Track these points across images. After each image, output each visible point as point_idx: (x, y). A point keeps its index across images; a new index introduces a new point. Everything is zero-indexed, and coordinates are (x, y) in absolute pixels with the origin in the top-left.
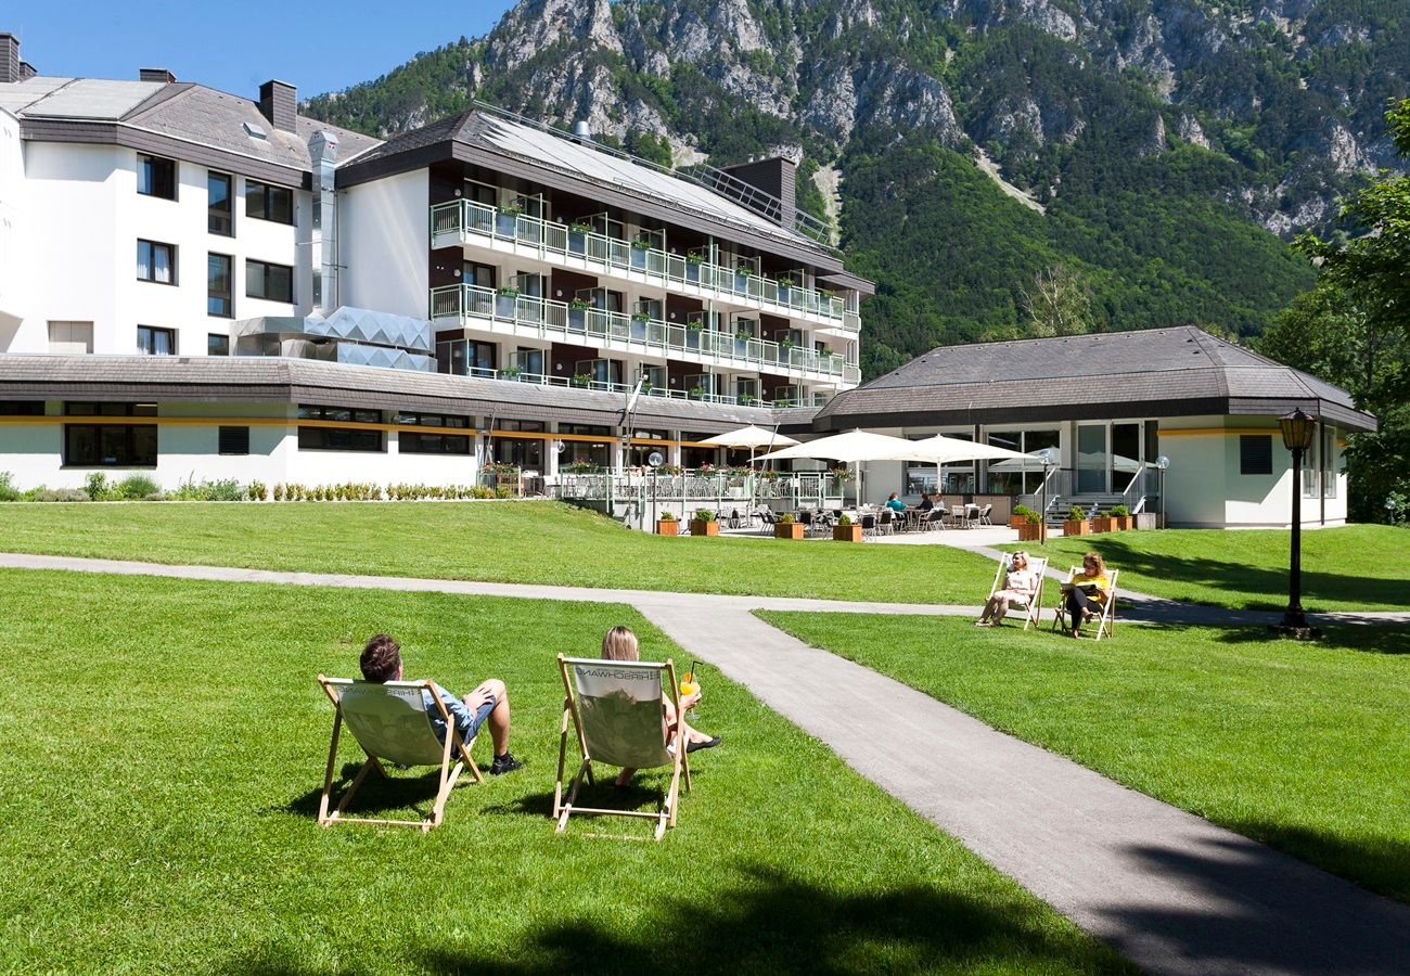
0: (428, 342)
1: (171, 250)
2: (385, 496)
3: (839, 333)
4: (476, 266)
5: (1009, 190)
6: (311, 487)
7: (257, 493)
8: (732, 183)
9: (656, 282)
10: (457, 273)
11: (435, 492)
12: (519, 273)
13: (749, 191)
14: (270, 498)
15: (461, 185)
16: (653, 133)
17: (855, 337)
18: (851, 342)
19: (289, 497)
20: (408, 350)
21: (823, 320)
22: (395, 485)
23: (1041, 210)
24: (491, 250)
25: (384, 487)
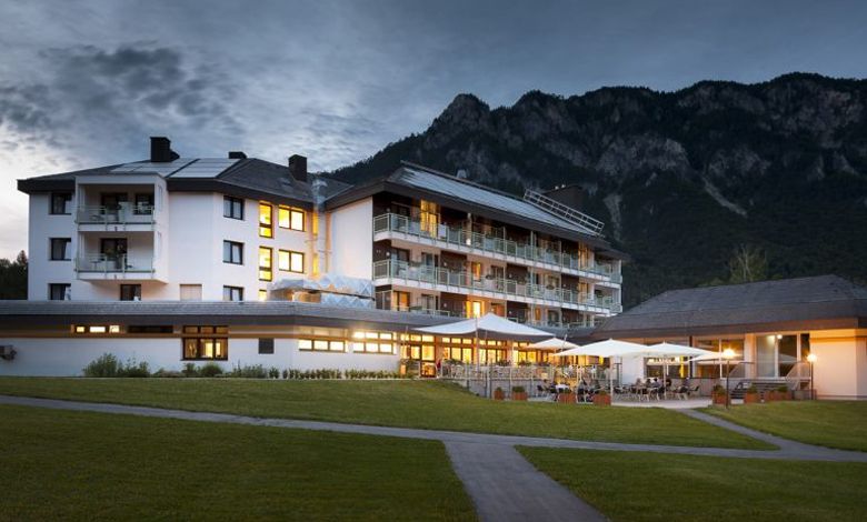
0: (371, 293)
1: (241, 245)
2: (344, 377)
3: (608, 285)
4: (398, 250)
5: (724, 203)
6: (303, 371)
7: (274, 373)
8: (547, 201)
9: (499, 257)
10: (388, 254)
11: (372, 375)
12: (423, 253)
13: (555, 205)
14: (281, 377)
15: (390, 206)
16: (514, 180)
17: (618, 286)
18: (616, 289)
19: (291, 376)
20: (361, 297)
21: (599, 277)
22: (349, 370)
23: (744, 213)
24: (407, 242)
25: (343, 372)
